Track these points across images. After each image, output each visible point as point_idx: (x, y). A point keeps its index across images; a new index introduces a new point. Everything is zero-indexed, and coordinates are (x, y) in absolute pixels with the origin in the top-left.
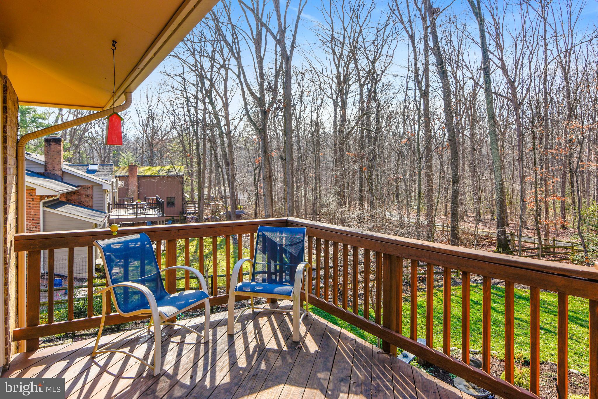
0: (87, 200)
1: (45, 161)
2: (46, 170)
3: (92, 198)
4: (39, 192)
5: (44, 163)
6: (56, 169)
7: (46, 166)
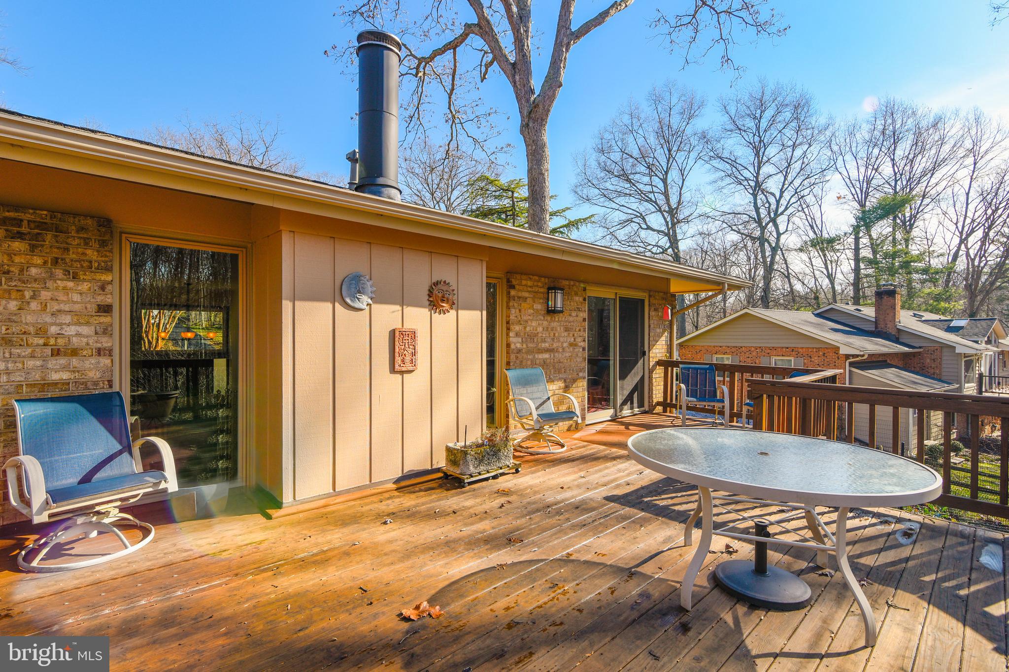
0: (933, 366)
1: (876, 317)
2: (876, 327)
3: (940, 364)
4: (844, 351)
5: (874, 320)
6: (888, 326)
7: (876, 323)
